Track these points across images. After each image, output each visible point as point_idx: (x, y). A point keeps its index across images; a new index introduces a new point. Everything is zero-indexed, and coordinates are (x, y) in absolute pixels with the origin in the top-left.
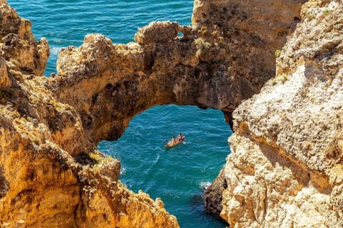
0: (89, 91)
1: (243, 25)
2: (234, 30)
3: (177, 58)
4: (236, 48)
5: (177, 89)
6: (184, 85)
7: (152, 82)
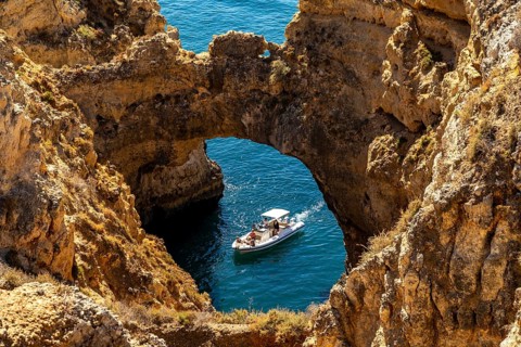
0: (122, 96)
1: (336, 53)
2: (325, 58)
3: (252, 81)
4: (323, 81)
5: (247, 119)
6: (257, 116)
7: (217, 105)
